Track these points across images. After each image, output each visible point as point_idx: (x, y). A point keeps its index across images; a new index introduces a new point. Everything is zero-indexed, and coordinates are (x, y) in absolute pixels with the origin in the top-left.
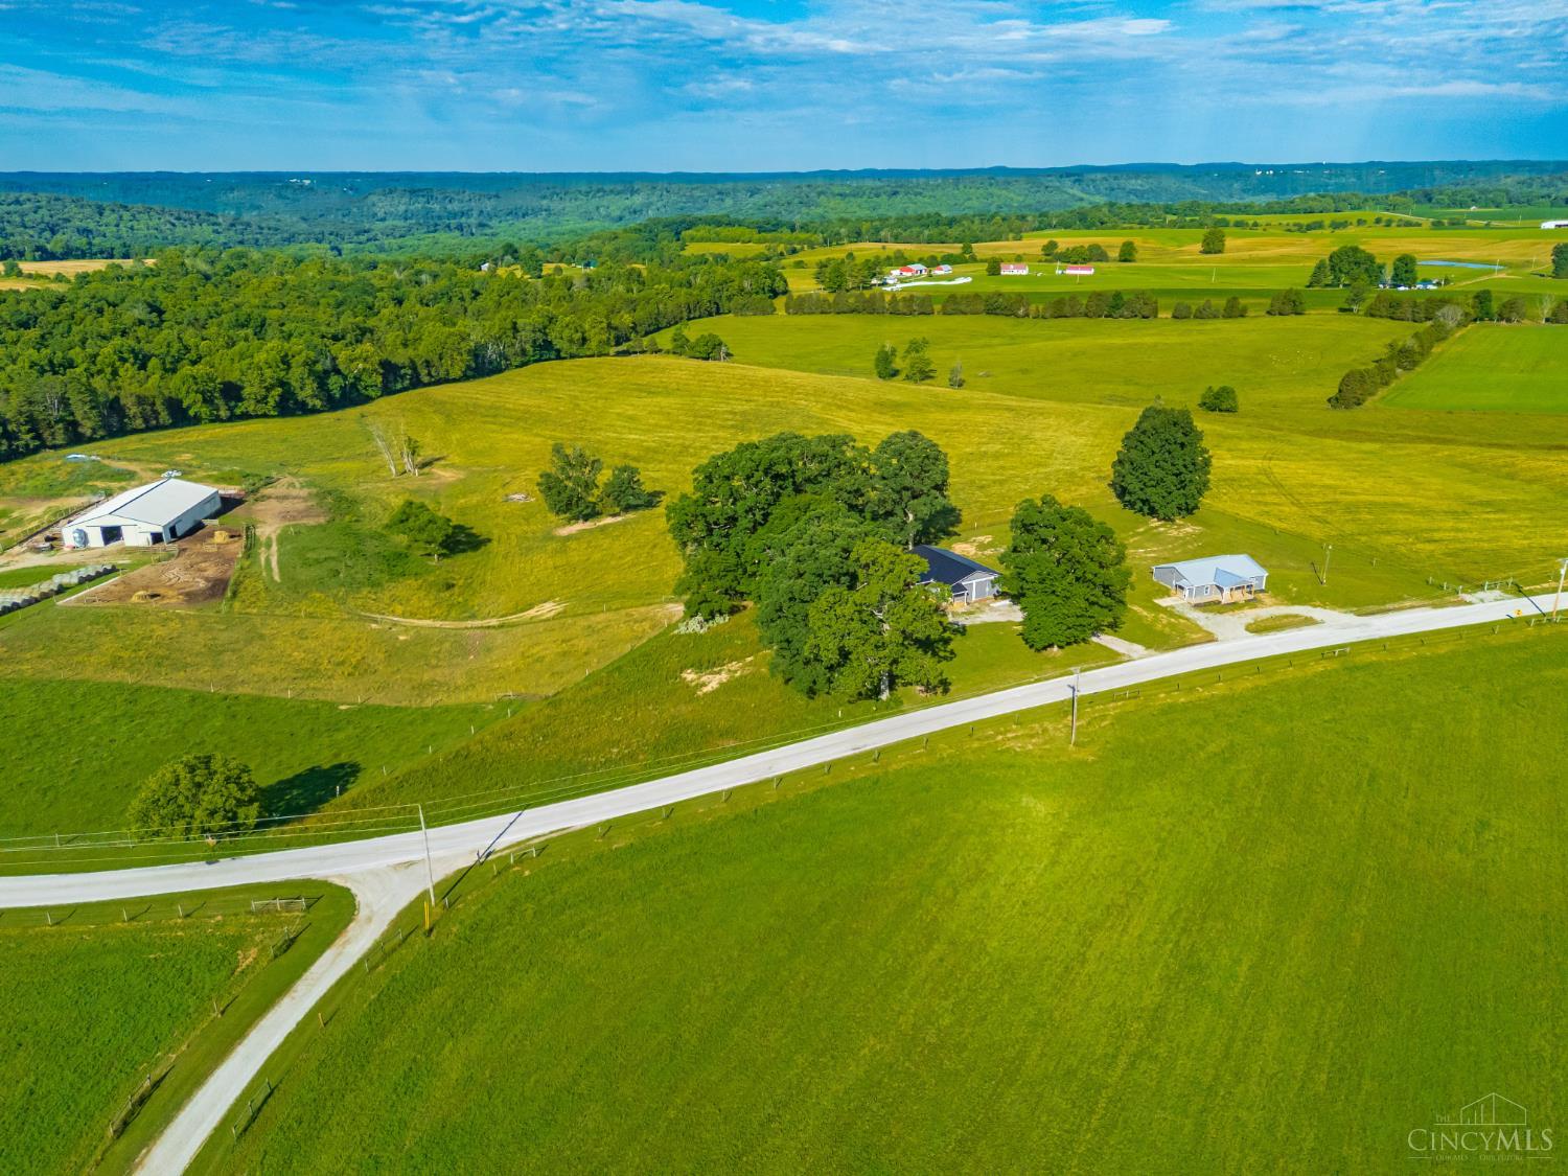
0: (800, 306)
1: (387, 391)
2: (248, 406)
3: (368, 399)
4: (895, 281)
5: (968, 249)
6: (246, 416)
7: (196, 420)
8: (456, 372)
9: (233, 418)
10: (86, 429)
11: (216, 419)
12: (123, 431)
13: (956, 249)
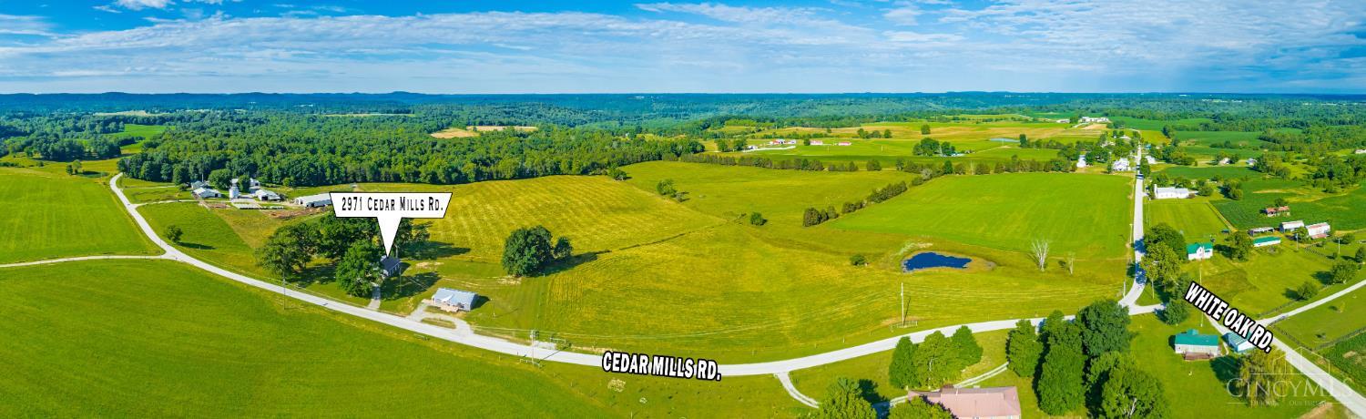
0: (711, 160)
1: (477, 180)
2: (421, 179)
3: (470, 182)
4: (754, 148)
5: (830, 131)
6: (419, 182)
7: (403, 181)
8: (508, 177)
9: (414, 182)
10: (368, 178)
11: (409, 182)
12: (378, 181)
13: (824, 131)
